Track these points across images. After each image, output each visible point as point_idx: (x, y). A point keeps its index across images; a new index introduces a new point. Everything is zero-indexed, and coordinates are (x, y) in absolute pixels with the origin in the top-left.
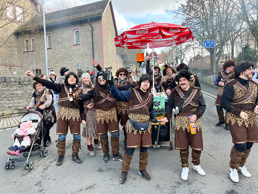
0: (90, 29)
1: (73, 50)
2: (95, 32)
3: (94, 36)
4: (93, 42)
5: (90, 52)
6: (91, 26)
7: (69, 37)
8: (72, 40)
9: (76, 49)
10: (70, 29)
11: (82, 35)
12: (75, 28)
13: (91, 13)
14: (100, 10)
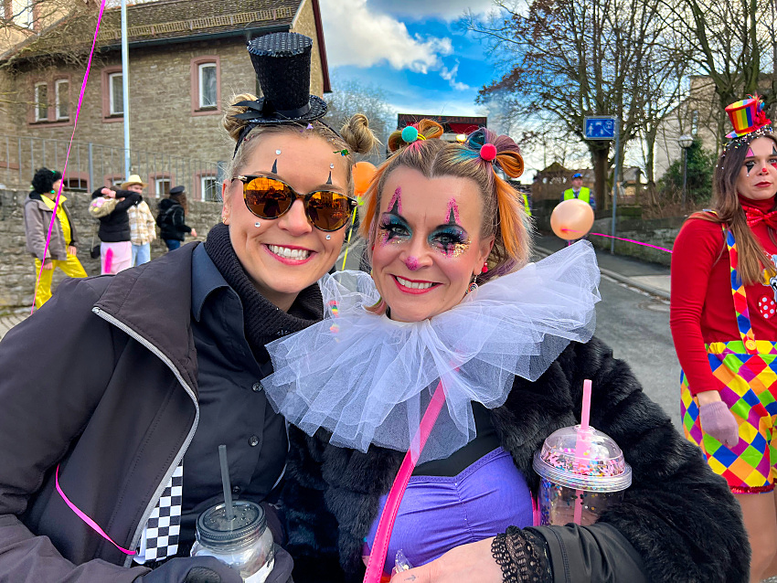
1: (193, 126)
7: (184, 85)
8: (192, 92)
9: (204, 124)
10: (187, 61)
11: (227, 80)
12: (203, 58)
13: (256, 15)
14: (285, 10)
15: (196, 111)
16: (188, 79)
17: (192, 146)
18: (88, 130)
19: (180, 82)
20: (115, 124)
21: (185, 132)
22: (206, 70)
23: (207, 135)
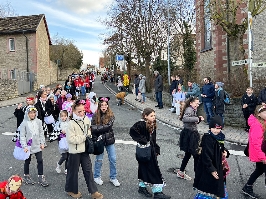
0: (25, 39)
1: (8, 56)
2: (29, 42)
3: (29, 46)
4: (27, 50)
5: (25, 59)
6: (26, 37)
7: (5, 44)
8: (7, 47)
9: (11, 56)
10: (5, 38)
11: (18, 44)
12: (11, 37)
13: (26, 26)
14: (34, 25)
15: (8, 52)
17: (7, 62)
19: (3, 44)
21: (5, 58)
22: (12, 41)
23: (12, 59)
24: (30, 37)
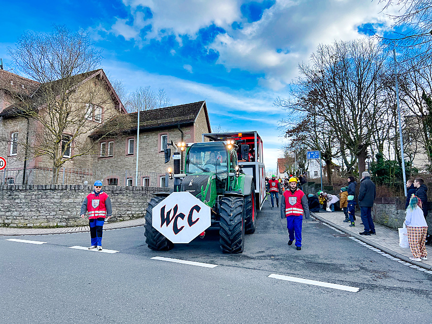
0: (180, 134)
6: (182, 132)
8: (158, 145)
10: (157, 134)
12: (163, 133)
13: (182, 118)
14: (192, 116)
16: (157, 140)
17: (157, 165)
18: (119, 160)
19: (154, 142)
20: (130, 157)
21: (155, 160)
22: (164, 138)
23: (163, 161)
24: (186, 131)
